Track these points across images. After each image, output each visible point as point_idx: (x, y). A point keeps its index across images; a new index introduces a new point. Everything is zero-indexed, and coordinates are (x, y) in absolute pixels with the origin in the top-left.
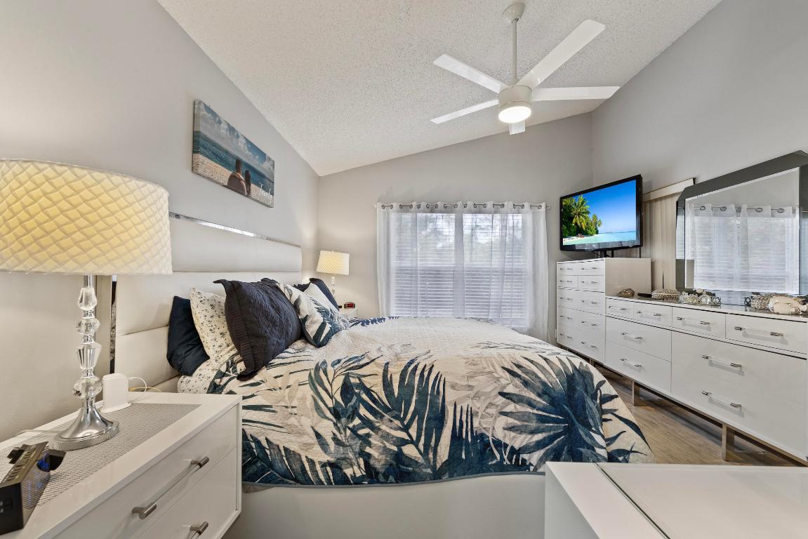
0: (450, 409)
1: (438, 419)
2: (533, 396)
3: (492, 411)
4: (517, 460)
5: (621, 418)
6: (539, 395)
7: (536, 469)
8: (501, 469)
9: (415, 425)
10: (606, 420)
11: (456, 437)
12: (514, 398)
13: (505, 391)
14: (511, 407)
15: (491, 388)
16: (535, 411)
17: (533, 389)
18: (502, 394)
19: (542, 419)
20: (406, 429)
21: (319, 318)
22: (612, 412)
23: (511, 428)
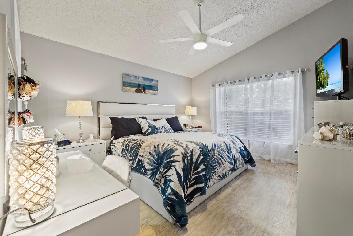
0: (139, 154)
1: (136, 156)
2: (155, 155)
3: (146, 157)
4: (145, 172)
5: (175, 169)
6: (156, 155)
7: (147, 176)
8: (141, 173)
9: (132, 156)
10: (171, 169)
11: (138, 162)
12: (151, 154)
13: (150, 152)
14: (150, 157)
15: (148, 150)
16: (154, 160)
17: (156, 153)
18: (149, 153)
19: (154, 162)
20: (131, 157)
21: (147, 128)
22: (174, 166)
23: (148, 163)
